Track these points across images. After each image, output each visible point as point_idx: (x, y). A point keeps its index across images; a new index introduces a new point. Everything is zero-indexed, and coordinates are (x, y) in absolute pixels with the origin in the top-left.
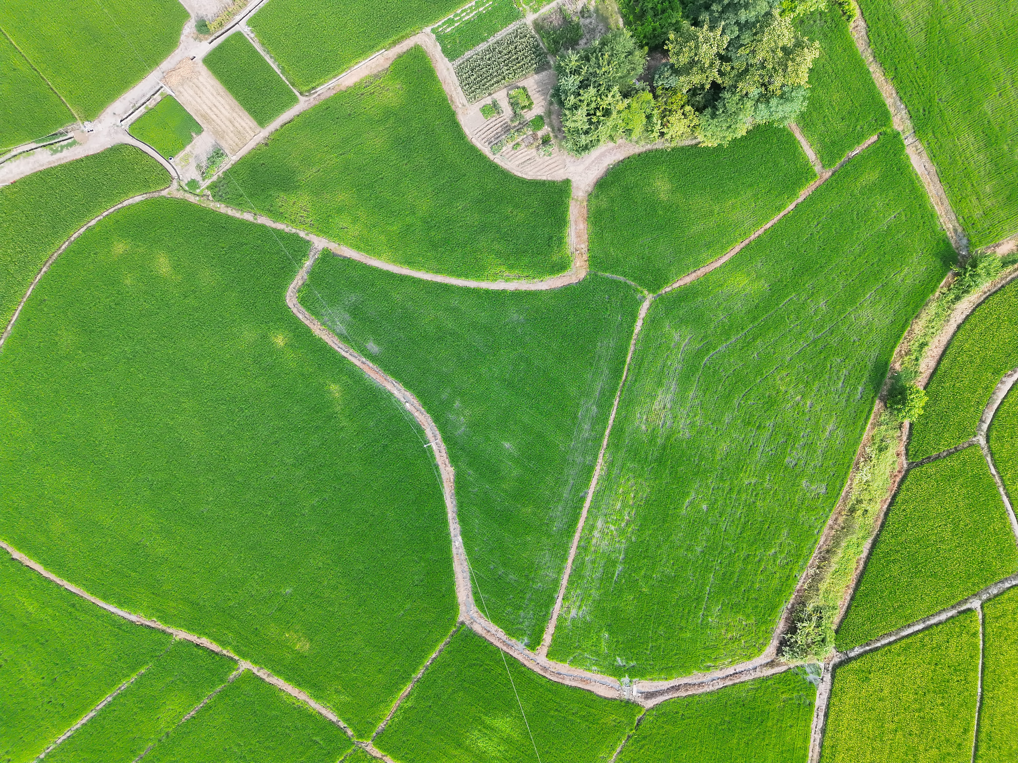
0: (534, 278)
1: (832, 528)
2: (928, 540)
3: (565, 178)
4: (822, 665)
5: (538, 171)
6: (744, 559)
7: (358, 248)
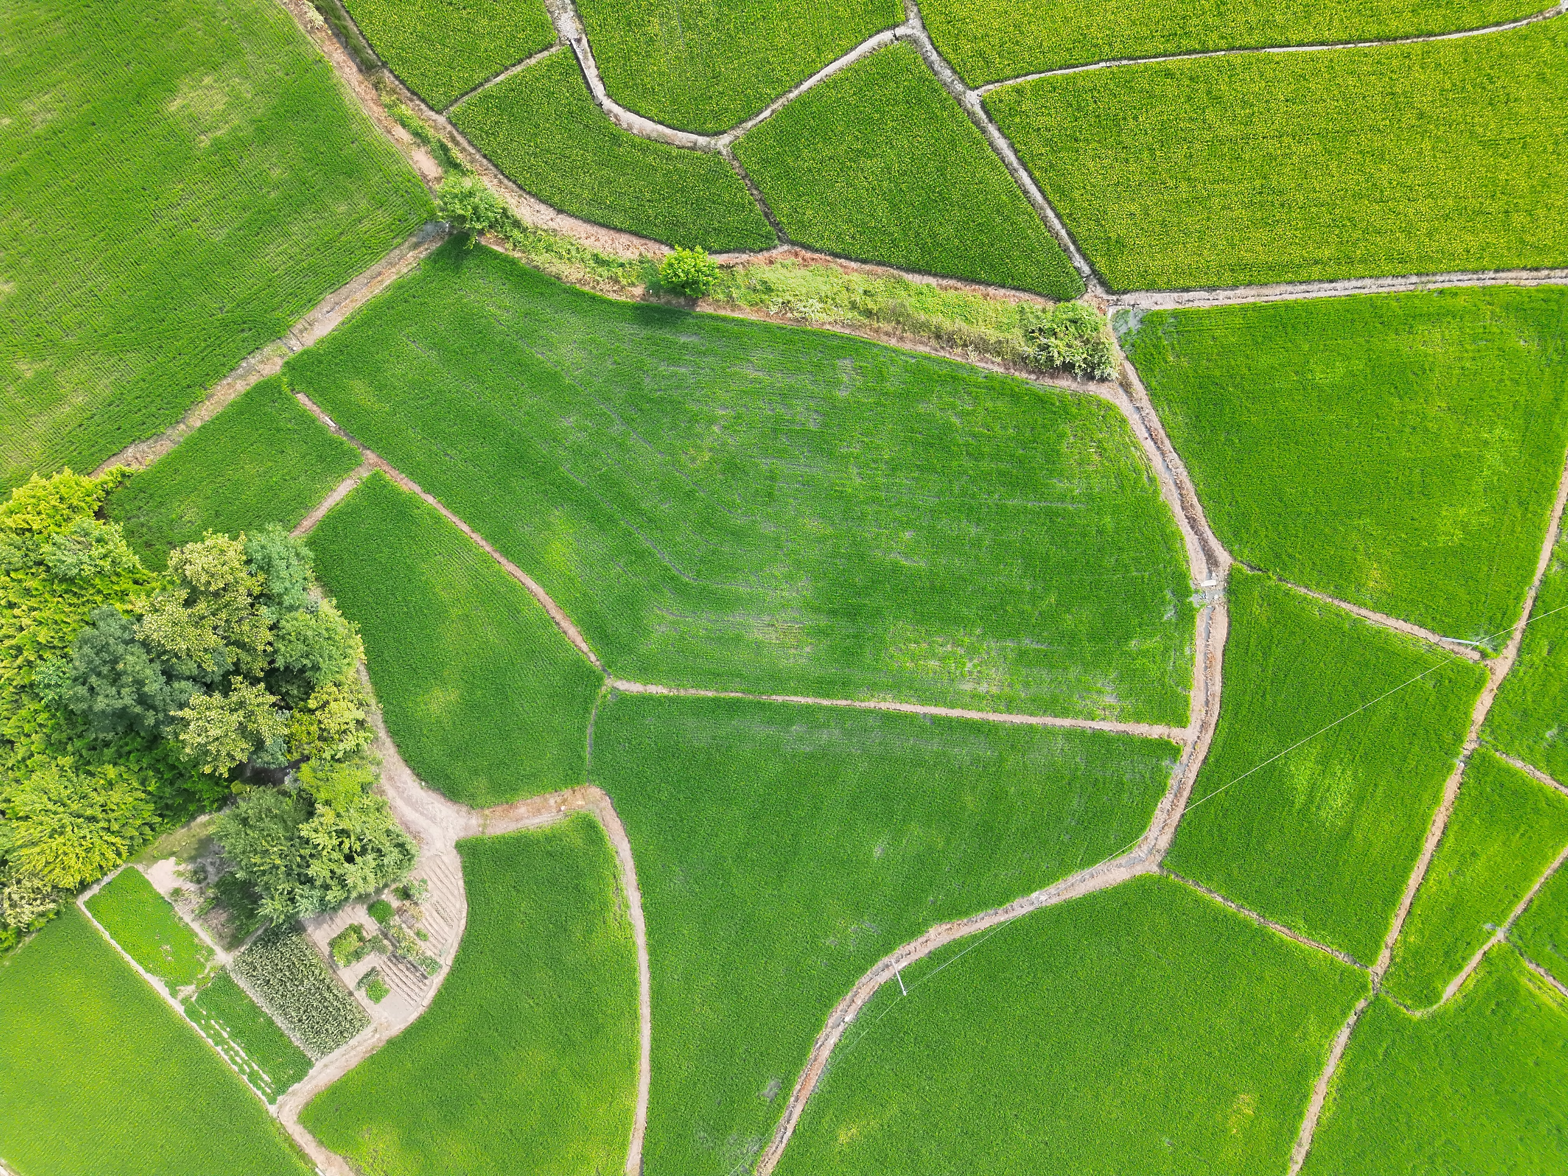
0: (615, 866)
1: (901, 339)
2: (891, 191)
3: (455, 852)
4: (1111, 311)
5: (452, 894)
6: (976, 459)
7: (623, 1146)
